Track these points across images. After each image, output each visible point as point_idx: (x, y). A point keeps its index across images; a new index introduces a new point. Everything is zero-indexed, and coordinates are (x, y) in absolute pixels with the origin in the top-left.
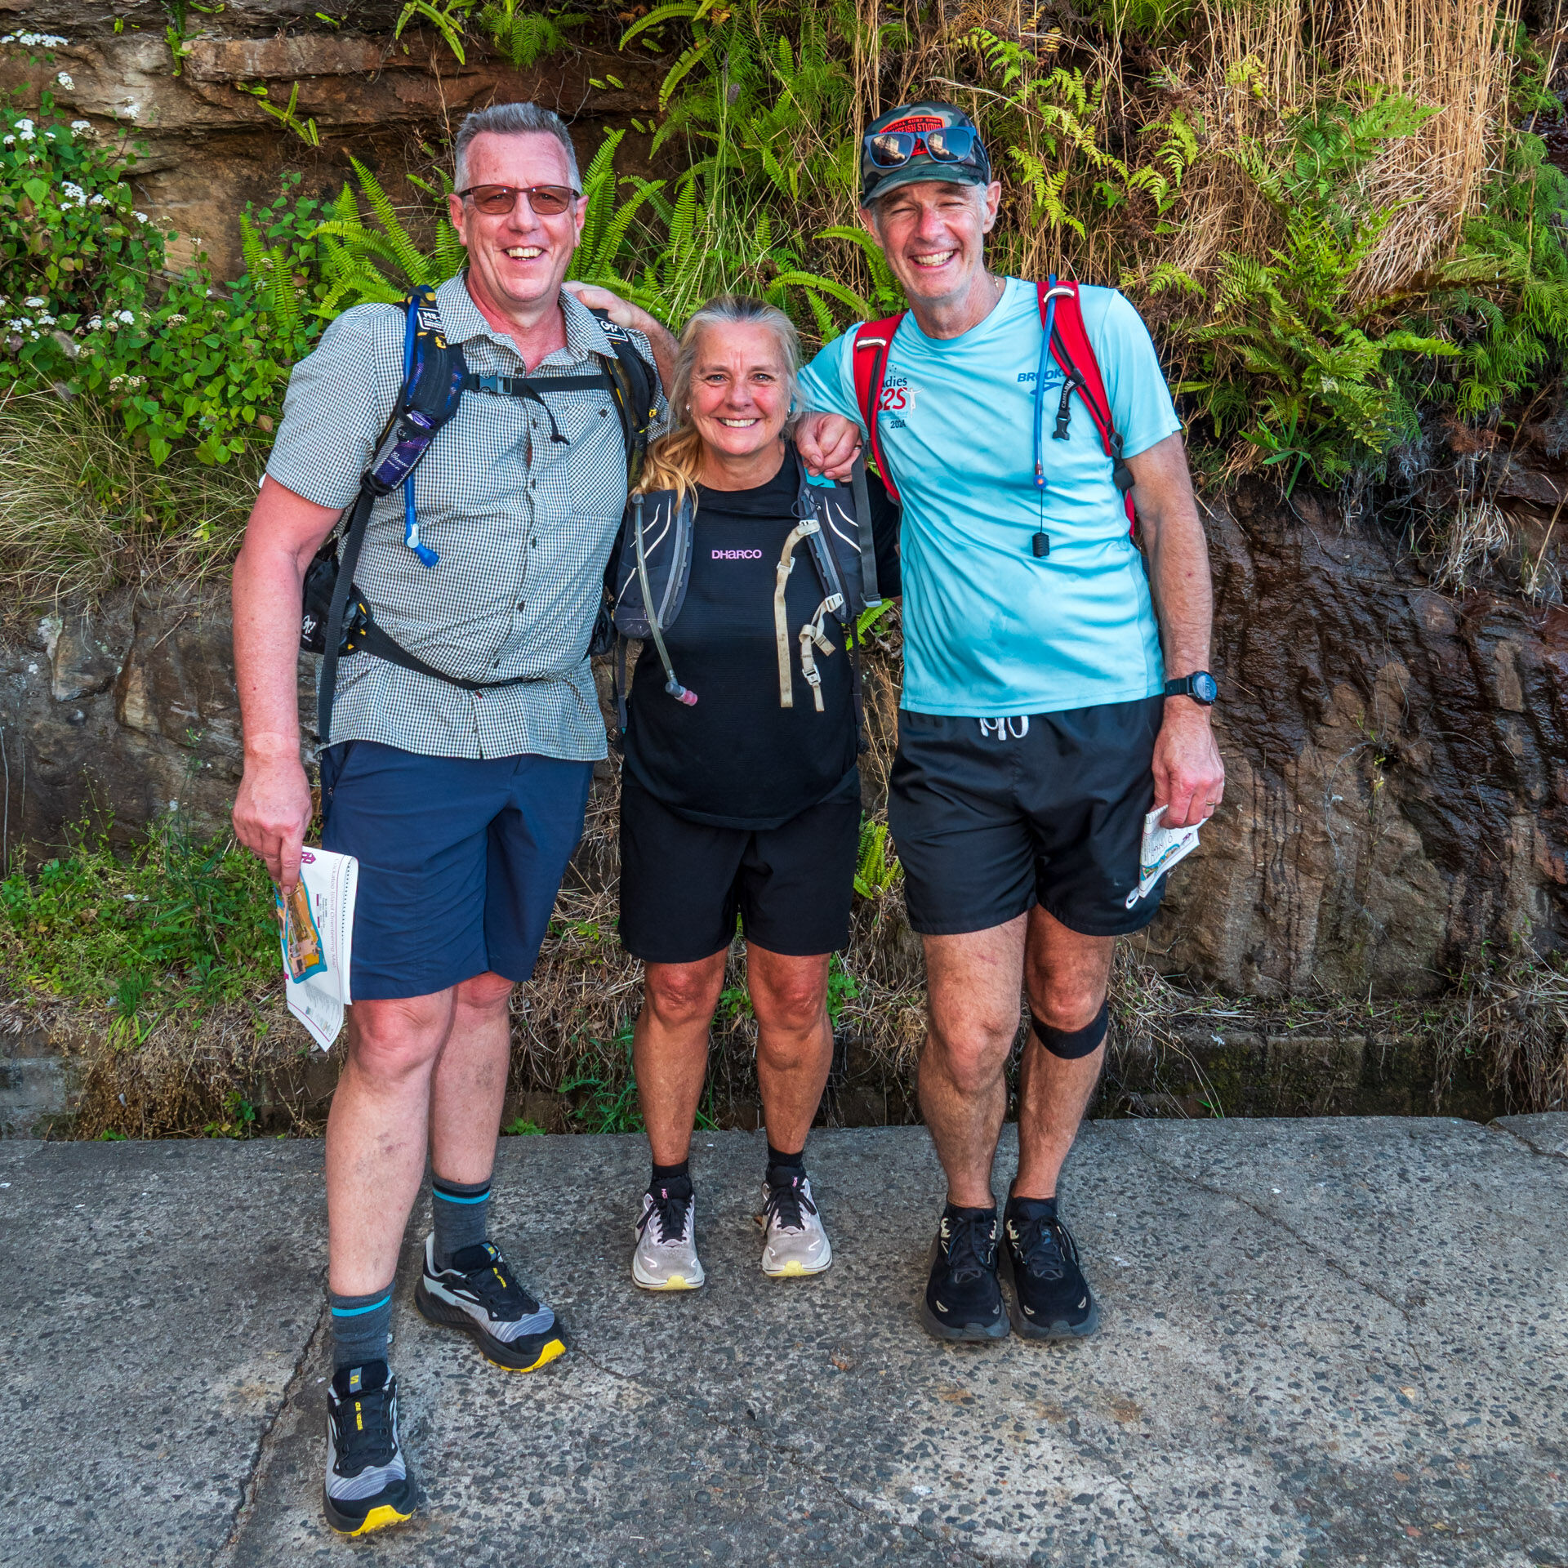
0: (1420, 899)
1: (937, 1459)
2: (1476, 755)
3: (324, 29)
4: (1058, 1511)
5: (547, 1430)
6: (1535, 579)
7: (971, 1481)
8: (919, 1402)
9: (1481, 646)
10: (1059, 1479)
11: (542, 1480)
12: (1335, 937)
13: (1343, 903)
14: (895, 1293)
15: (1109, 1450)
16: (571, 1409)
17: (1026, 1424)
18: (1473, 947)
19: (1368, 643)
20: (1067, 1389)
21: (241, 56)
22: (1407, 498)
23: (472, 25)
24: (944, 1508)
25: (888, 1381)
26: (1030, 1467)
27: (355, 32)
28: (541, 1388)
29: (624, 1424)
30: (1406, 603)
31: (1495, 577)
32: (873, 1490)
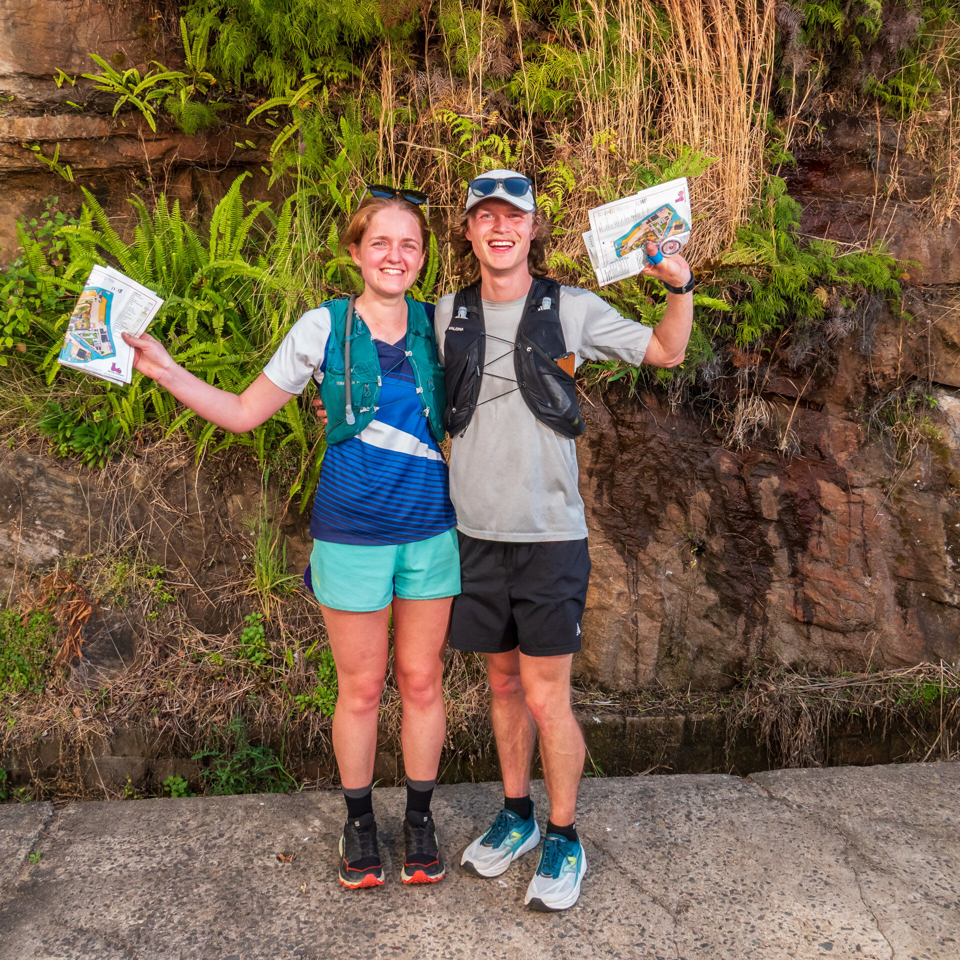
0: (718, 633)
2: (751, 546)
3: (73, 112)
6: (785, 441)
9: (752, 482)
12: (669, 654)
13: (673, 635)
18: (749, 660)
19: (686, 480)
21: (24, 127)
22: (708, 393)
23: (162, 110)
27: (93, 113)
30: (709, 456)
31: (762, 440)
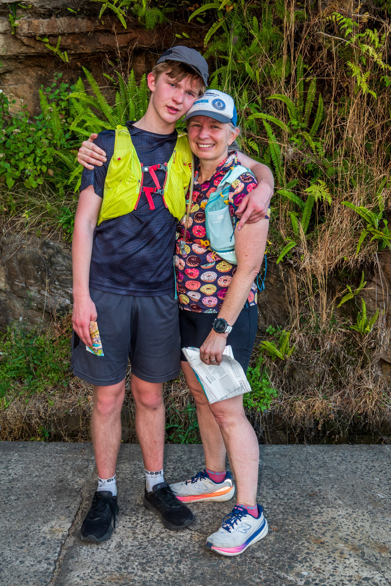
1: (311, 563)
3: (71, 15)
4: (357, 583)
5: (165, 548)
7: (324, 571)
8: (304, 543)
10: (357, 572)
11: (164, 564)
14: (294, 505)
15: (376, 562)
16: (174, 541)
17: (344, 552)
20: (360, 540)
21: (38, 26)
23: (129, 12)
24: (314, 580)
25: (292, 536)
26: (346, 567)
27: (83, 16)
28: (162, 533)
29: (194, 546)
32: (287, 573)
